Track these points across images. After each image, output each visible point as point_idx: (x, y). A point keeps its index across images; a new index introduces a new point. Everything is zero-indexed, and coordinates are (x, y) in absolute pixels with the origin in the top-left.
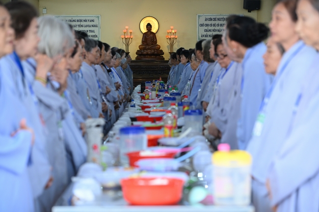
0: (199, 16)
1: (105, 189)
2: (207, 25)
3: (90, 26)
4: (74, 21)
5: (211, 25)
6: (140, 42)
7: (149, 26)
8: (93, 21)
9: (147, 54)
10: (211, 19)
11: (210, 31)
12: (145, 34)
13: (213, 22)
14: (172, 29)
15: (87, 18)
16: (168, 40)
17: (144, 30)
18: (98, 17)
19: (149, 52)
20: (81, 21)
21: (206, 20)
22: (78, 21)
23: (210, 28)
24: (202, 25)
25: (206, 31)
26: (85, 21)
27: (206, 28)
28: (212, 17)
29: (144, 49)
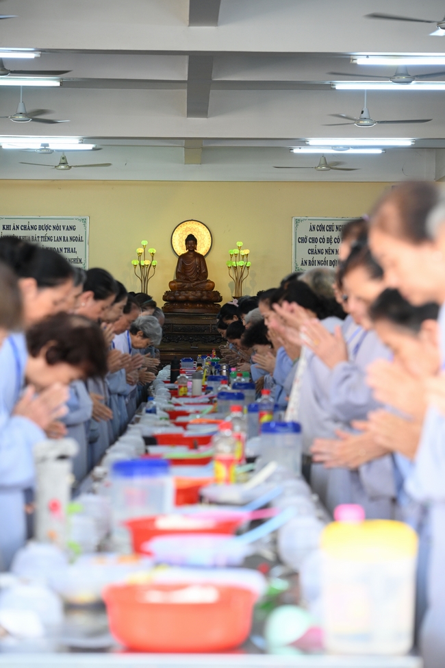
0: (297, 221)
1: (70, 608)
2: (314, 240)
3: (65, 239)
4: (33, 228)
5: (322, 240)
6: (171, 275)
7: (191, 241)
8: (72, 228)
9: (187, 301)
10: (322, 228)
11: (320, 252)
12: (182, 258)
13: (327, 234)
14: (240, 248)
15: (61, 223)
16: (232, 271)
17: (181, 249)
18: (84, 221)
19: (191, 295)
20: (47, 228)
21: (312, 228)
22: (41, 228)
23: (320, 246)
24: (303, 240)
25: (311, 252)
26: (56, 228)
27: (312, 246)
28: (325, 224)
29: (181, 289)
